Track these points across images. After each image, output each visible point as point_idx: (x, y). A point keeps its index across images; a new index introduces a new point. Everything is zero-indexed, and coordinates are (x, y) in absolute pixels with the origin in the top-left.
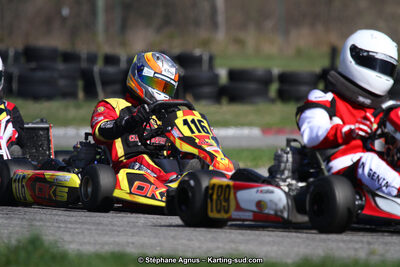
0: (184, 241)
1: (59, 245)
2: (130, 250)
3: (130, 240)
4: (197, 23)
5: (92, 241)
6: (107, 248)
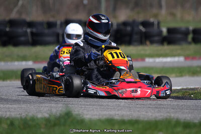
0: (144, 113)
1: (81, 116)
2: (117, 118)
3: (117, 113)
4: (151, 6)
5: (98, 114)
6: (105, 117)
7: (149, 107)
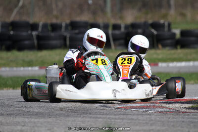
7: (183, 122)
